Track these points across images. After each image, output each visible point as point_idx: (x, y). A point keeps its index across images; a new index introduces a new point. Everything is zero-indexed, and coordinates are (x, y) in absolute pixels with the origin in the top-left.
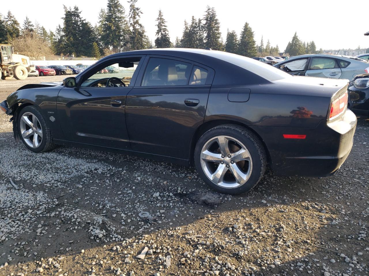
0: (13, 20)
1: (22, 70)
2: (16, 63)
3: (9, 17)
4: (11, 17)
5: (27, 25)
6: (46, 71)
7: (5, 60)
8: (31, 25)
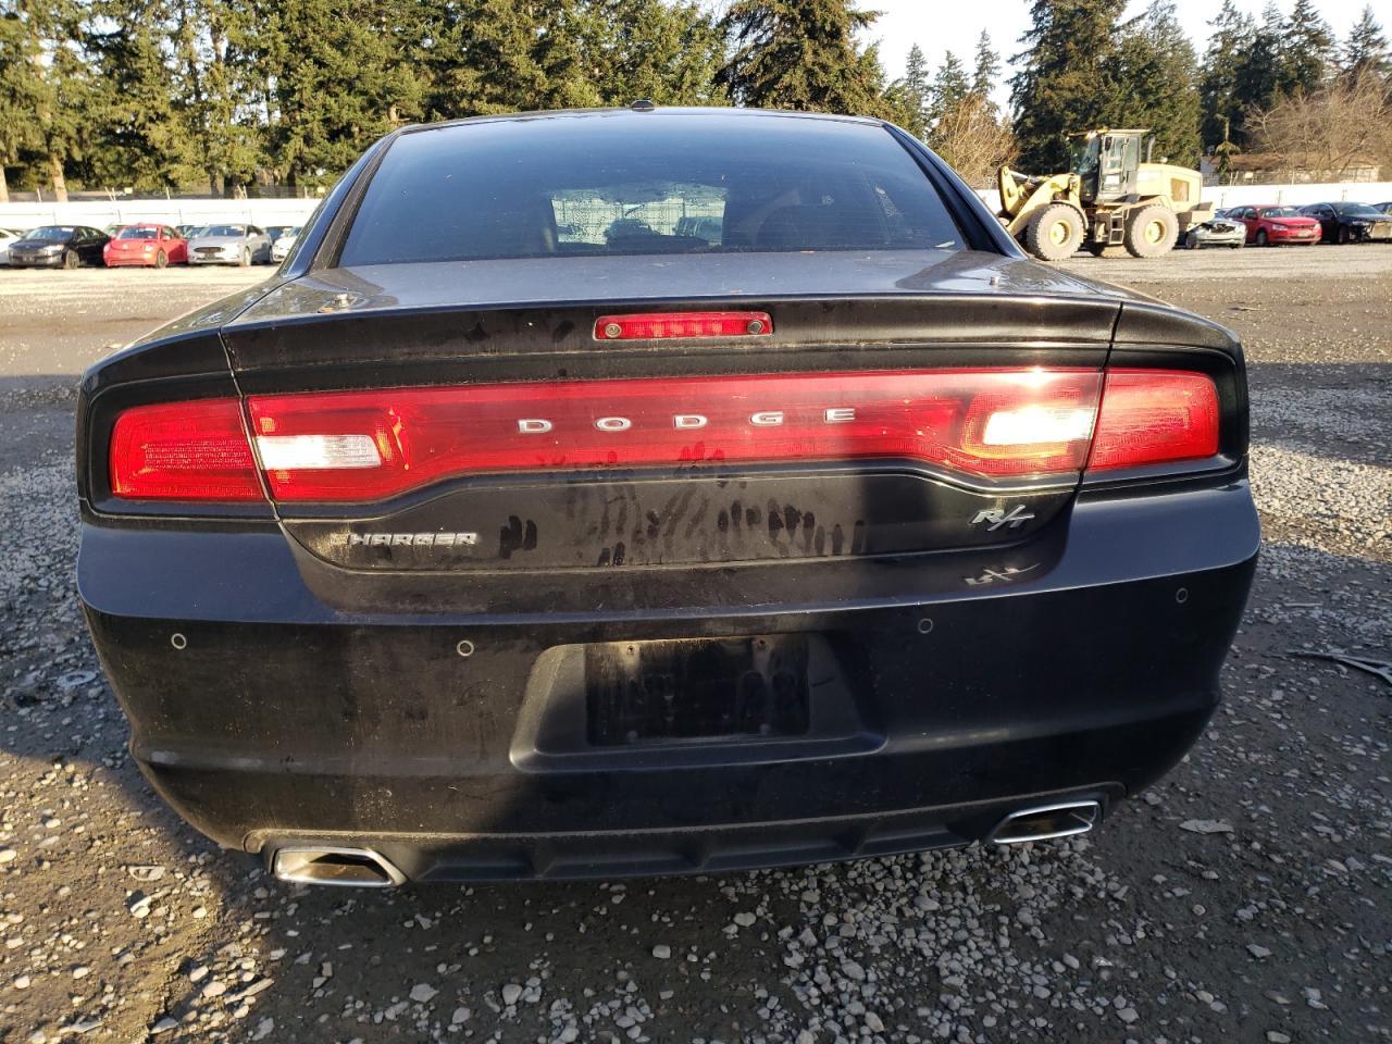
0: (1308, 31)
1: (1159, 224)
2: (1143, 198)
3: (1296, 19)
4: (1305, 18)
5: (1359, 45)
6: (1282, 229)
7: (1111, 186)
8: (1376, 43)
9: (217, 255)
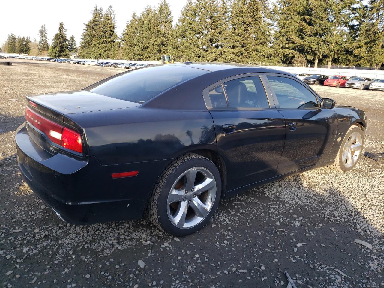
9: (353, 85)
